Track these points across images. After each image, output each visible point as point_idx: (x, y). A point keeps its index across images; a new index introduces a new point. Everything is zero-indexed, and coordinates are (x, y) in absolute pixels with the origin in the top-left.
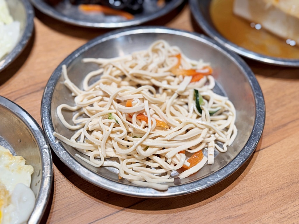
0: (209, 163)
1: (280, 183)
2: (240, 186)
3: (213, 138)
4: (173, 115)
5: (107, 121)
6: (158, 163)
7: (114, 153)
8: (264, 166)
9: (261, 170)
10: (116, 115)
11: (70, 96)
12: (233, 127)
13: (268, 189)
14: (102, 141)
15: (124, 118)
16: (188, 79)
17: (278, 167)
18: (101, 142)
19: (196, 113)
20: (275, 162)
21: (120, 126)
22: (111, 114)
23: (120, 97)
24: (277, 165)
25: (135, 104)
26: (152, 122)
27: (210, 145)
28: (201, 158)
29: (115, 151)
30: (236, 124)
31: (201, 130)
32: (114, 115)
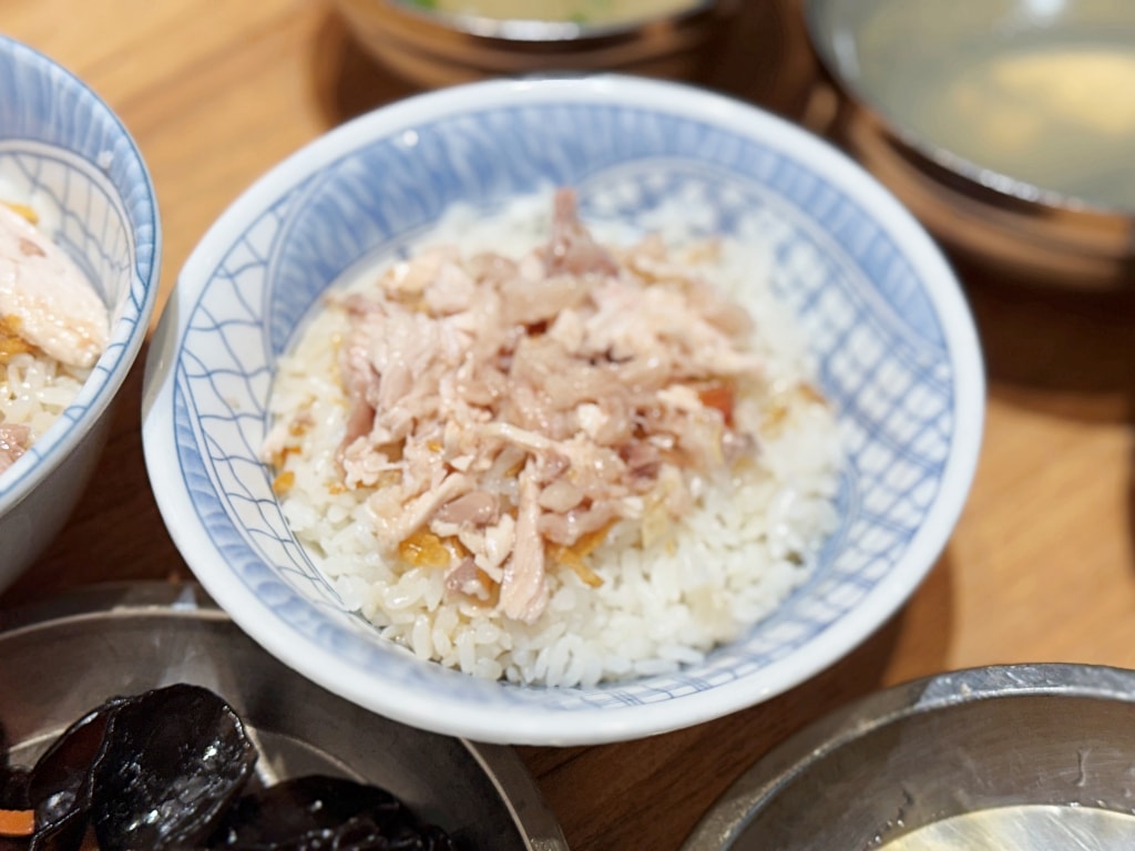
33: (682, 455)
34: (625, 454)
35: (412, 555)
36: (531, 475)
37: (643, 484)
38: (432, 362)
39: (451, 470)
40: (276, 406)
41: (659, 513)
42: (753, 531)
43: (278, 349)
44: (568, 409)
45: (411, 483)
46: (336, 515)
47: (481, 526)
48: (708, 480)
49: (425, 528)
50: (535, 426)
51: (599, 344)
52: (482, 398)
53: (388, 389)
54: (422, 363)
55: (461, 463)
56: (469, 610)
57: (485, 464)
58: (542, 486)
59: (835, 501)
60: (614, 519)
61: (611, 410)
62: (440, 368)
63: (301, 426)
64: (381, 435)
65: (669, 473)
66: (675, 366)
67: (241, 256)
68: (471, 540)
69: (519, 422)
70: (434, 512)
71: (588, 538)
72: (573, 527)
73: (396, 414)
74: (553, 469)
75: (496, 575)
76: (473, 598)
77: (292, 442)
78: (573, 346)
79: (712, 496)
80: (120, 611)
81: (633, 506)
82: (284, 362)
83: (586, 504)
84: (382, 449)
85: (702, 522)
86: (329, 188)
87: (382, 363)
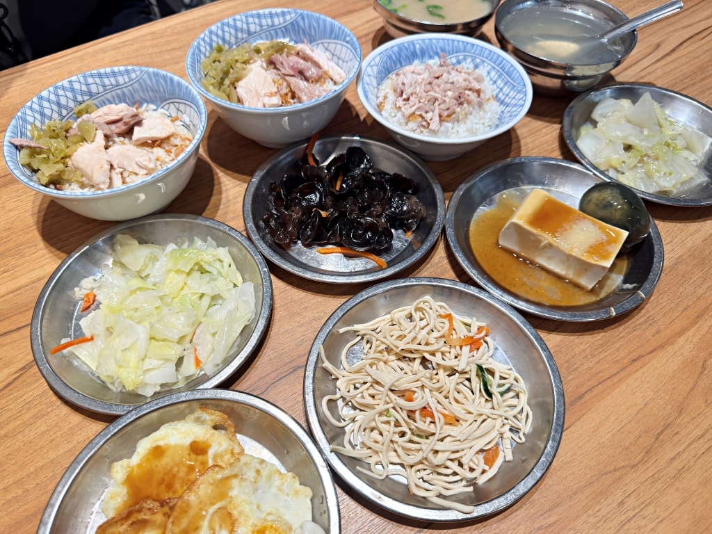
0: (507, 459)
1: (588, 476)
2: (545, 485)
3: (507, 428)
4: (457, 401)
5: (384, 418)
6: (452, 469)
7: (397, 458)
8: (568, 455)
9: (565, 461)
10: (394, 411)
11: (330, 378)
12: (527, 409)
13: (576, 486)
14: (383, 445)
15: (404, 414)
16: (466, 349)
17: (582, 456)
18: (381, 447)
19: (483, 396)
20: (578, 448)
21: (401, 426)
22: (388, 409)
23: (396, 387)
24: (581, 452)
25: (417, 398)
26: (439, 419)
27: (505, 436)
28: (497, 455)
29: (399, 456)
30: (528, 404)
31: (494, 421)
32: (392, 411)
33: (469, 103)
34: (457, 100)
35: (411, 119)
36: (437, 103)
37: (460, 106)
38: (416, 82)
39: (420, 102)
40: (379, 95)
41: (463, 112)
42: (482, 121)
43: (379, 84)
44: (446, 91)
45: (411, 104)
46: (393, 114)
47: (426, 112)
48: (474, 108)
49: (414, 113)
50: (438, 93)
51: (451, 81)
52: (426, 90)
53: (406, 87)
54: (413, 82)
55: (422, 101)
56: (422, 129)
57: (426, 102)
58: (439, 105)
59: (499, 119)
60: (454, 113)
61: (454, 92)
62: (417, 85)
63: (385, 97)
64: (405, 96)
65: (465, 105)
66: (467, 86)
67: (373, 63)
68: (424, 115)
69: (435, 92)
70: (416, 110)
71: (449, 116)
72: (446, 113)
73: (408, 91)
74: (442, 101)
75: (429, 122)
76: (424, 126)
77: (383, 101)
78: (446, 80)
79: (474, 112)
80: (343, 138)
81: (458, 110)
82: (380, 87)
83: (448, 109)
84: (404, 100)
85: (471, 117)
86: (390, 52)
87: (405, 81)
